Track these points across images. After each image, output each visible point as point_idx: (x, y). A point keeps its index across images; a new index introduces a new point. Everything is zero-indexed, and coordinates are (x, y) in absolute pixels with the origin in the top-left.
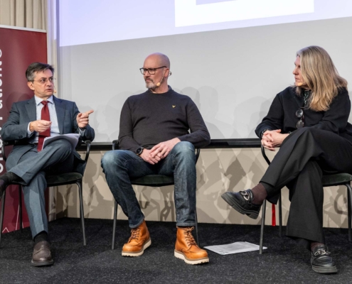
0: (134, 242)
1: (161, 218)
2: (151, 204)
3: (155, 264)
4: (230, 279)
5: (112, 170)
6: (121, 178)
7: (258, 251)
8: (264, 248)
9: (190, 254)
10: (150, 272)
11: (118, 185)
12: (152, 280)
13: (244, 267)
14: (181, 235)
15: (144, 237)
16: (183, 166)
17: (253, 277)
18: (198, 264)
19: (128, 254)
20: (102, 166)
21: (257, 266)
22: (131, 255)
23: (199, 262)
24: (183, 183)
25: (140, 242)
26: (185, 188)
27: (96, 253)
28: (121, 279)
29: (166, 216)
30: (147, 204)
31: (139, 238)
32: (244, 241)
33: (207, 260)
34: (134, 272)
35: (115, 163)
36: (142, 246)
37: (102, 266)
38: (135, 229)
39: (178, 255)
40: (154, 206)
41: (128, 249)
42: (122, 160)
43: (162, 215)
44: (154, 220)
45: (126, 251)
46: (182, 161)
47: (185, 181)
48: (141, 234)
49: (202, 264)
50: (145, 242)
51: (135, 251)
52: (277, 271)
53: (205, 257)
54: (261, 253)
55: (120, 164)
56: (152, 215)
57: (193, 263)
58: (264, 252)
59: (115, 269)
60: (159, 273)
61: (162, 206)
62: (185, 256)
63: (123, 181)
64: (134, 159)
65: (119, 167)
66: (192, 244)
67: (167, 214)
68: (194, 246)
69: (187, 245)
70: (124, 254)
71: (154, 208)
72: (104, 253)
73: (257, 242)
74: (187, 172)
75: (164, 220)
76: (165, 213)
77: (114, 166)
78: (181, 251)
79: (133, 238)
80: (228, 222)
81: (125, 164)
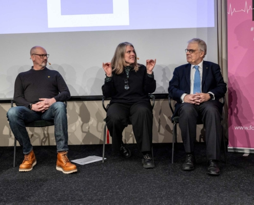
0: (26, 163)
1: (42, 144)
2: (35, 135)
3: (43, 174)
4: (88, 180)
5: (14, 119)
6: (20, 124)
7: (101, 161)
8: (105, 159)
9: (66, 167)
10: (41, 180)
11: (17, 129)
12: (43, 185)
13: (95, 172)
14: (60, 157)
15: (33, 159)
16: (60, 116)
17: (101, 177)
18: (71, 173)
19: (23, 170)
20: (8, 117)
21: (102, 170)
22: (26, 170)
23: (72, 172)
24: (60, 126)
25: (31, 163)
26: (62, 129)
27: (3, 171)
28: (23, 186)
29: (45, 142)
30: (32, 135)
31: (30, 160)
32: (93, 155)
33: (76, 171)
34: (31, 181)
35: (17, 115)
36: (32, 164)
37: (10, 179)
38: (27, 155)
39: (58, 169)
40: (37, 136)
41: (23, 167)
42: (21, 113)
43: (42, 142)
44: (37, 145)
45: (22, 168)
46: (58, 113)
47: (61, 125)
48: (31, 157)
49: (73, 173)
50: (33, 162)
51: (28, 168)
52: (113, 172)
53: (75, 169)
54: (103, 162)
55: (19, 115)
56: (35, 142)
57: (68, 173)
58: (105, 161)
59: (18, 180)
60: (47, 180)
61: (42, 137)
62: (63, 169)
63: (21, 126)
64: (28, 112)
65: (19, 118)
66: (67, 162)
67: (46, 141)
68: (68, 163)
69: (64, 162)
70: (20, 170)
71: (37, 138)
72: (9, 170)
73: (101, 155)
74: (62, 119)
75: (43, 145)
76: (44, 140)
77: (16, 116)
78: (60, 166)
79: (26, 160)
80: (83, 144)
81: (22, 115)
